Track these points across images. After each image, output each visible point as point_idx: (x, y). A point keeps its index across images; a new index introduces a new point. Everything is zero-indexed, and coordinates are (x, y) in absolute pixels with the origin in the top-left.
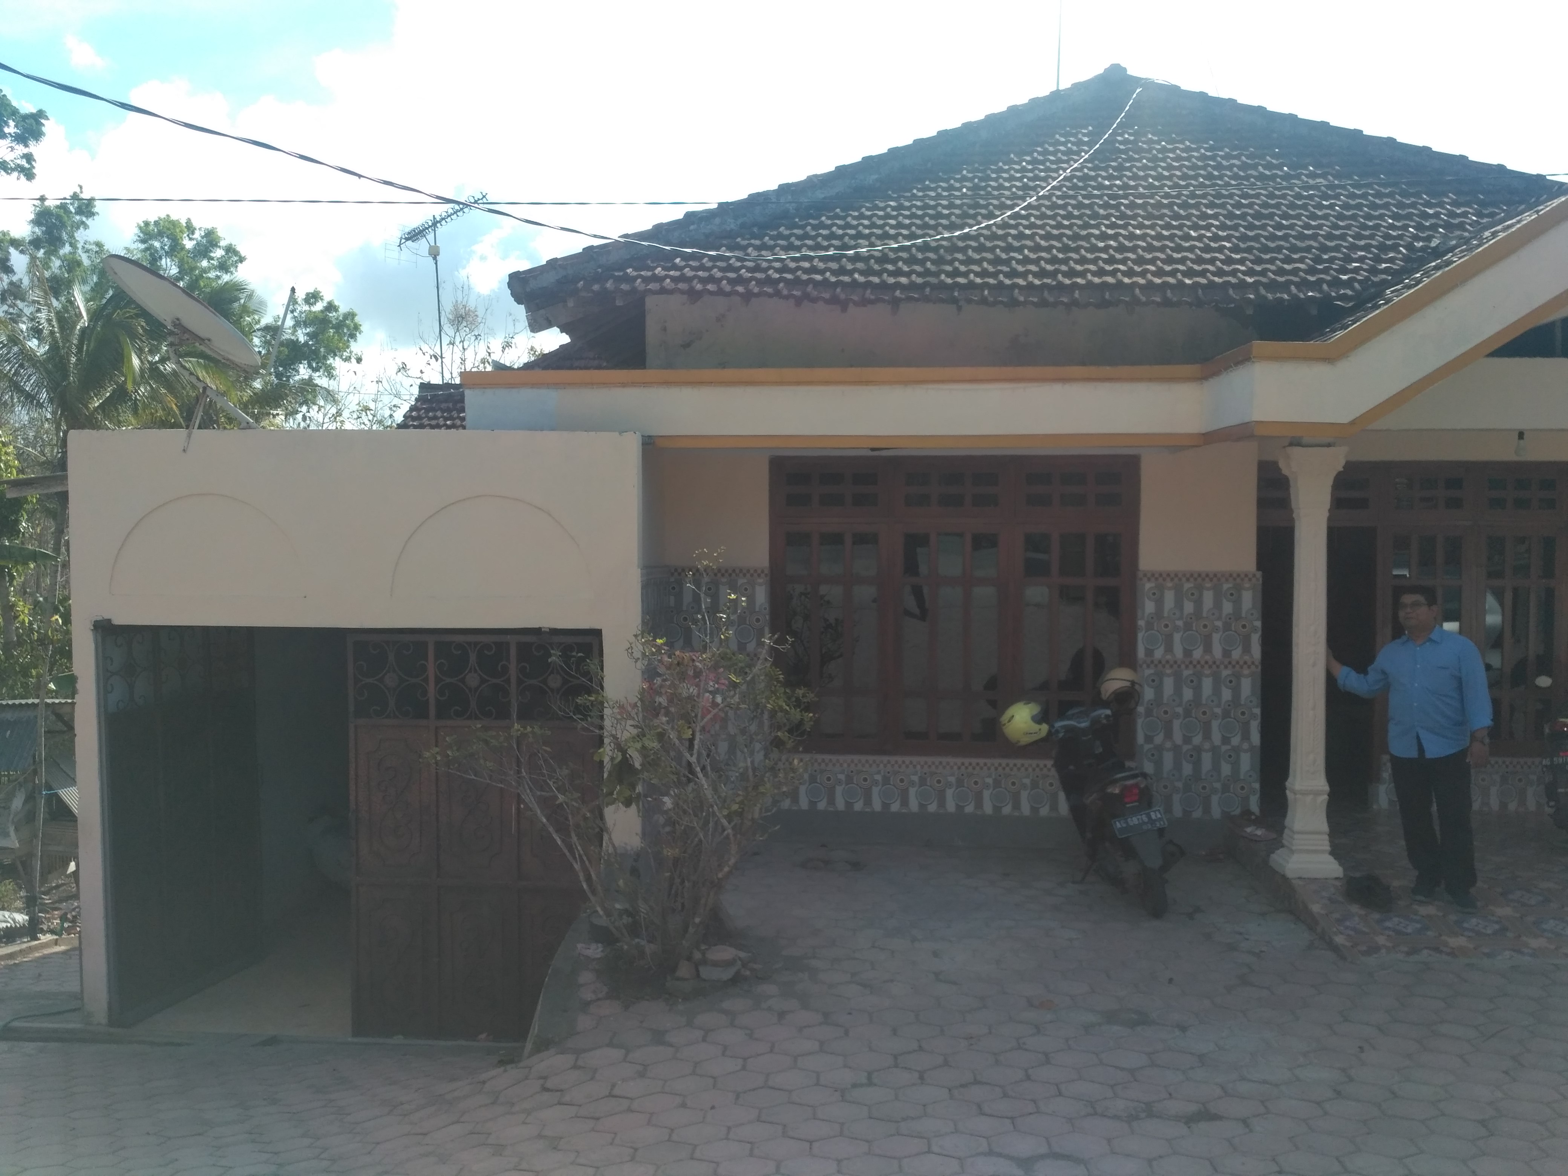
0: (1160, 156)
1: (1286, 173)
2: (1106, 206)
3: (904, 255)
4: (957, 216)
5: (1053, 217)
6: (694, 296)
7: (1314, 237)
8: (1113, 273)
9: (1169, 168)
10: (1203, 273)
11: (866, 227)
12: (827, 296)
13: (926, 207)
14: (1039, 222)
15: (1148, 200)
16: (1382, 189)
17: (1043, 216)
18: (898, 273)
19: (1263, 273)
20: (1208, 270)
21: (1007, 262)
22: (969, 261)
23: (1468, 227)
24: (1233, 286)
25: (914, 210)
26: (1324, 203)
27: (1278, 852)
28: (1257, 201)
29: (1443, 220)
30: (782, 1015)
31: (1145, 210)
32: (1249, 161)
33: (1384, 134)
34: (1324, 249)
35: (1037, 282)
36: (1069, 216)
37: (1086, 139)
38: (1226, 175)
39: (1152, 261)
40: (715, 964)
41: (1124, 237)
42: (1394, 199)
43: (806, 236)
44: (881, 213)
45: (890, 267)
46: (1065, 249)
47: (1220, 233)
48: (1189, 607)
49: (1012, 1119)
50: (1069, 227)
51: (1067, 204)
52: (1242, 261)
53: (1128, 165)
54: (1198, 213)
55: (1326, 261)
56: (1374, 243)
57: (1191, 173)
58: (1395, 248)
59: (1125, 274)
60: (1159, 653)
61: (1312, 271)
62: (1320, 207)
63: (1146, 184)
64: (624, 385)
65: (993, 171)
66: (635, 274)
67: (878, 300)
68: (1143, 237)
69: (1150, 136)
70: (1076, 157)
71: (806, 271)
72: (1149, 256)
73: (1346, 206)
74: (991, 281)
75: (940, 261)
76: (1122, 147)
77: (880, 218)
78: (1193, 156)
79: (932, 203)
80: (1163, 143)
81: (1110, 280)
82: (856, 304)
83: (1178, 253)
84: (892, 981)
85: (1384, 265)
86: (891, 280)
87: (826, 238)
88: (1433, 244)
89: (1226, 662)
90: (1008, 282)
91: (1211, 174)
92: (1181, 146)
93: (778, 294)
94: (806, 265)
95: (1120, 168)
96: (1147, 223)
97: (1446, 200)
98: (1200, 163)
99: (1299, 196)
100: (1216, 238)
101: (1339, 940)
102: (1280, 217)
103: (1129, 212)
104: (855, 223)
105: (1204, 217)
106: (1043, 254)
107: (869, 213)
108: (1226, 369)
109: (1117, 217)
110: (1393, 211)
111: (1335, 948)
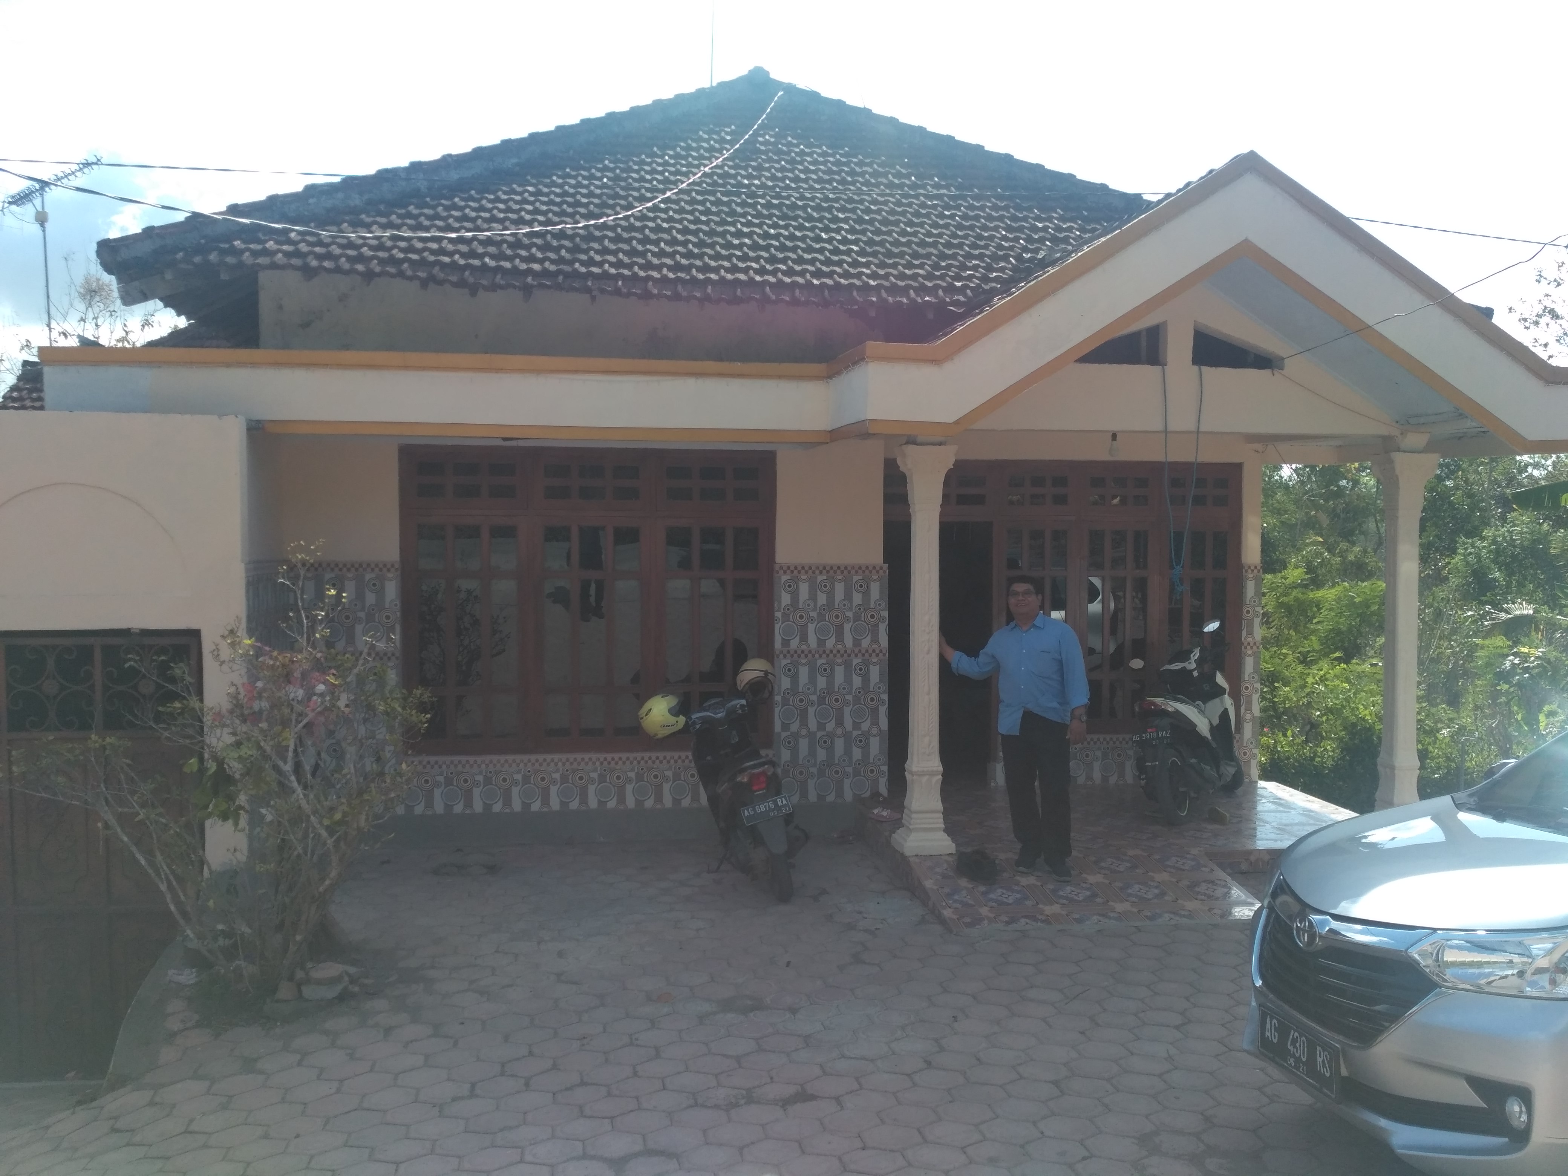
0: (798, 159)
1: (914, 183)
2: (743, 204)
3: (539, 241)
4: (596, 205)
5: (691, 213)
6: (308, 272)
7: (934, 245)
8: (746, 270)
9: (806, 171)
10: (830, 275)
11: (500, 211)
12: (454, 278)
13: (565, 194)
14: (677, 216)
15: (785, 201)
16: (998, 202)
17: (682, 211)
18: (532, 259)
19: (886, 277)
20: (834, 272)
21: (643, 254)
22: (605, 251)
23: (1072, 241)
24: (858, 288)
25: (552, 197)
26: (946, 213)
27: (899, 831)
28: (886, 208)
29: (1050, 234)
30: (388, 1031)
31: (781, 210)
32: (880, 169)
33: (1003, 151)
34: (943, 256)
35: (671, 275)
36: (707, 212)
37: (728, 138)
38: (858, 182)
39: (784, 261)
40: (319, 982)
41: (759, 235)
42: (1008, 212)
43: (436, 217)
44: (518, 198)
45: (523, 253)
46: (701, 244)
47: (849, 237)
48: (822, 599)
49: (612, 1118)
50: (707, 223)
51: (706, 200)
52: (867, 265)
53: (767, 165)
54: (830, 216)
55: (943, 268)
56: (987, 253)
57: (826, 177)
58: (1005, 258)
59: (756, 271)
60: (794, 644)
61: (930, 277)
62: (942, 216)
63: (783, 185)
64: (228, 365)
65: (635, 163)
66: (243, 246)
67: (509, 286)
68: (776, 237)
69: (790, 139)
70: (717, 155)
71: (433, 252)
72: (781, 256)
73: (965, 217)
74: (626, 272)
75: (576, 249)
76: (763, 148)
77: (516, 202)
78: (829, 161)
79: (572, 191)
80: (802, 147)
81: (742, 277)
82: (486, 288)
83: (809, 253)
84: (511, 986)
85: (995, 274)
86: (524, 266)
87: (457, 219)
88: (1040, 256)
89: (856, 651)
90: (642, 274)
91: (844, 179)
92: (819, 151)
93: (401, 274)
94: (435, 246)
95: (759, 168)
96: (781, 223)
97: (1055, 215)
98: (835, 168)
99: (923, 205)
100: (845, 241)
101: (947, 913)
102: (905, 224)
103: (765, 212)
104: (490, 206)
105: (836, 220)
106: (679, 248)
107: (505, 197)
108: (846, 368)
109: (753, 216)
110: (1007, 224)
111: (942, 921)
